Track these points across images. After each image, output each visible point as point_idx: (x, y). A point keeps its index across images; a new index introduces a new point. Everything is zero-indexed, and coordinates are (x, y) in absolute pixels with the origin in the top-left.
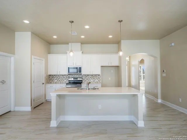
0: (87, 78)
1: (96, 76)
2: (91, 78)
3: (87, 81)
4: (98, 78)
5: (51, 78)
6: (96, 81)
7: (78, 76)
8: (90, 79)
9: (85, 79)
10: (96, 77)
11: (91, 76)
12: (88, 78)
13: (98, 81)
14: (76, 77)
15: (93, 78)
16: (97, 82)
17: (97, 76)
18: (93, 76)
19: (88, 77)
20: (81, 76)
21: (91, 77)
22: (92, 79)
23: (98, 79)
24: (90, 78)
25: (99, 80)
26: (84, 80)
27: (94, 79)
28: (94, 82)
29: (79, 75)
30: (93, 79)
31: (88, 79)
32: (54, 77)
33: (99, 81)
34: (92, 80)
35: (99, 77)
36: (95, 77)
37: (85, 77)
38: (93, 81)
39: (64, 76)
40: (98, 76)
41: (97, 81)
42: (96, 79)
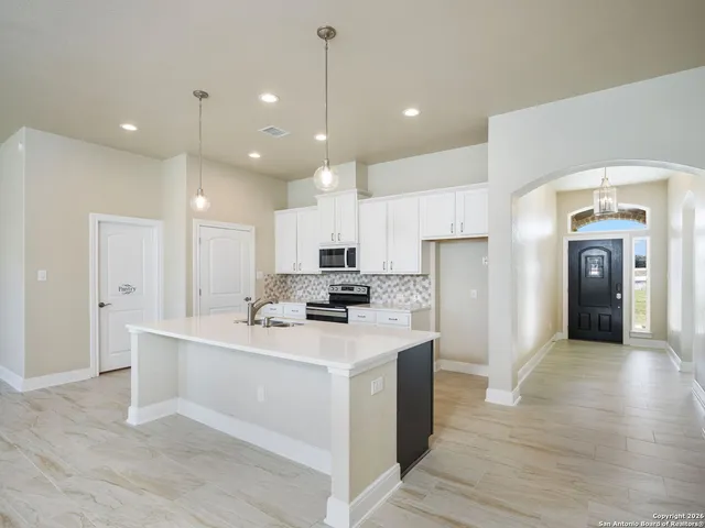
0: (384, 286)
1: (415, 281)
2: (398, 288)
3: (385, 296)
4: (421, 289)
5: (289, 282)
6: (414, 299)
7: (356, 281)
8: (395, 290)
9: (379, 289)
10: (415, 285)
11: (398, 281)
12: (389, 286)
13: (421, 301)
14: (352, 282)
15: (403, 288)
16: (417, 302)
17: (418, 279)
18: (406, 279)
19: (390, 282)
21: (397, 285)
22: (400, 290)
23: (421, 293)
24: (395, 286)
25: (427, 297)
26: (376, 295)
27: (409, 292)
28: (409, 303)
30: (406, 290)
31: (389, 290)
32: (297, 279)
33: (427, 300)
34: (400, 296)
35: (426, 283)
36: (412, 283)
37: (379, 282)
38: (403, 299)
39: (321, 280)
40: (424, 280)
41: (419, 298)
42: (415, 292)
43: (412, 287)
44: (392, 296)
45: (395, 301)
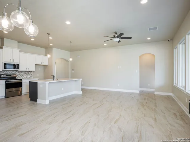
0: (20, 74)
2: (24, 74)
3: (20, 77)
6: (29, 77)
9: (18, 75)
15: (26, 74)
17: (29, 72)
18: (26, 72)
19: (22, 73)
20: (14, 73)
23: (30, 75)
29: (12, 72)
31: (22, 75)
33: (32, 77)
35: (31, 73)
37: (18, 73)
38: (26, 77)
41: (30, 77)
43: (28, 74)
44: (23, 76)
45: (23, 78)
